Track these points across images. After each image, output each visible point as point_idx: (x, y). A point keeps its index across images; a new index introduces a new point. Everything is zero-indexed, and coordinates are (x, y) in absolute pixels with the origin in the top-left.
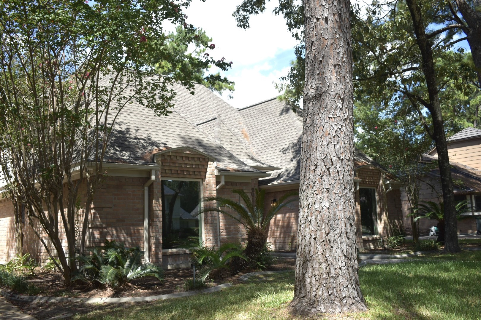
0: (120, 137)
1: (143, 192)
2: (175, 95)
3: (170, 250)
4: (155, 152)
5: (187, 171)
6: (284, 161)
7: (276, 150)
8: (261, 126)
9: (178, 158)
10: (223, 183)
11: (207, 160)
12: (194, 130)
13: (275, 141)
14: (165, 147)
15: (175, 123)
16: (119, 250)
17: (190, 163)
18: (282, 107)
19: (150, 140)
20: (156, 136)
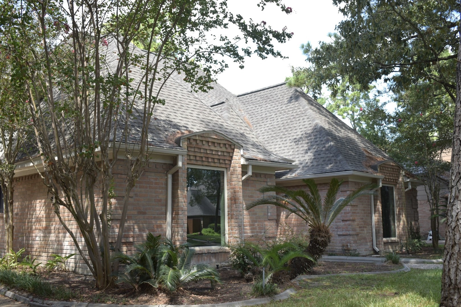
0: (138, 116)
1: (167, 180)
4: (178, 135)
5: (212, 158)
6: (296, 153)
7: (286, 140)
9: (204, 143)
10: (250, 173)
11: (233, 147)
12: (212, 113)
13: (284, 131)
14: (187, 130)
15: (191, 104)
17: (216, 149)
18: (291, 94)
19: (170, 121)
20: (175, 117)
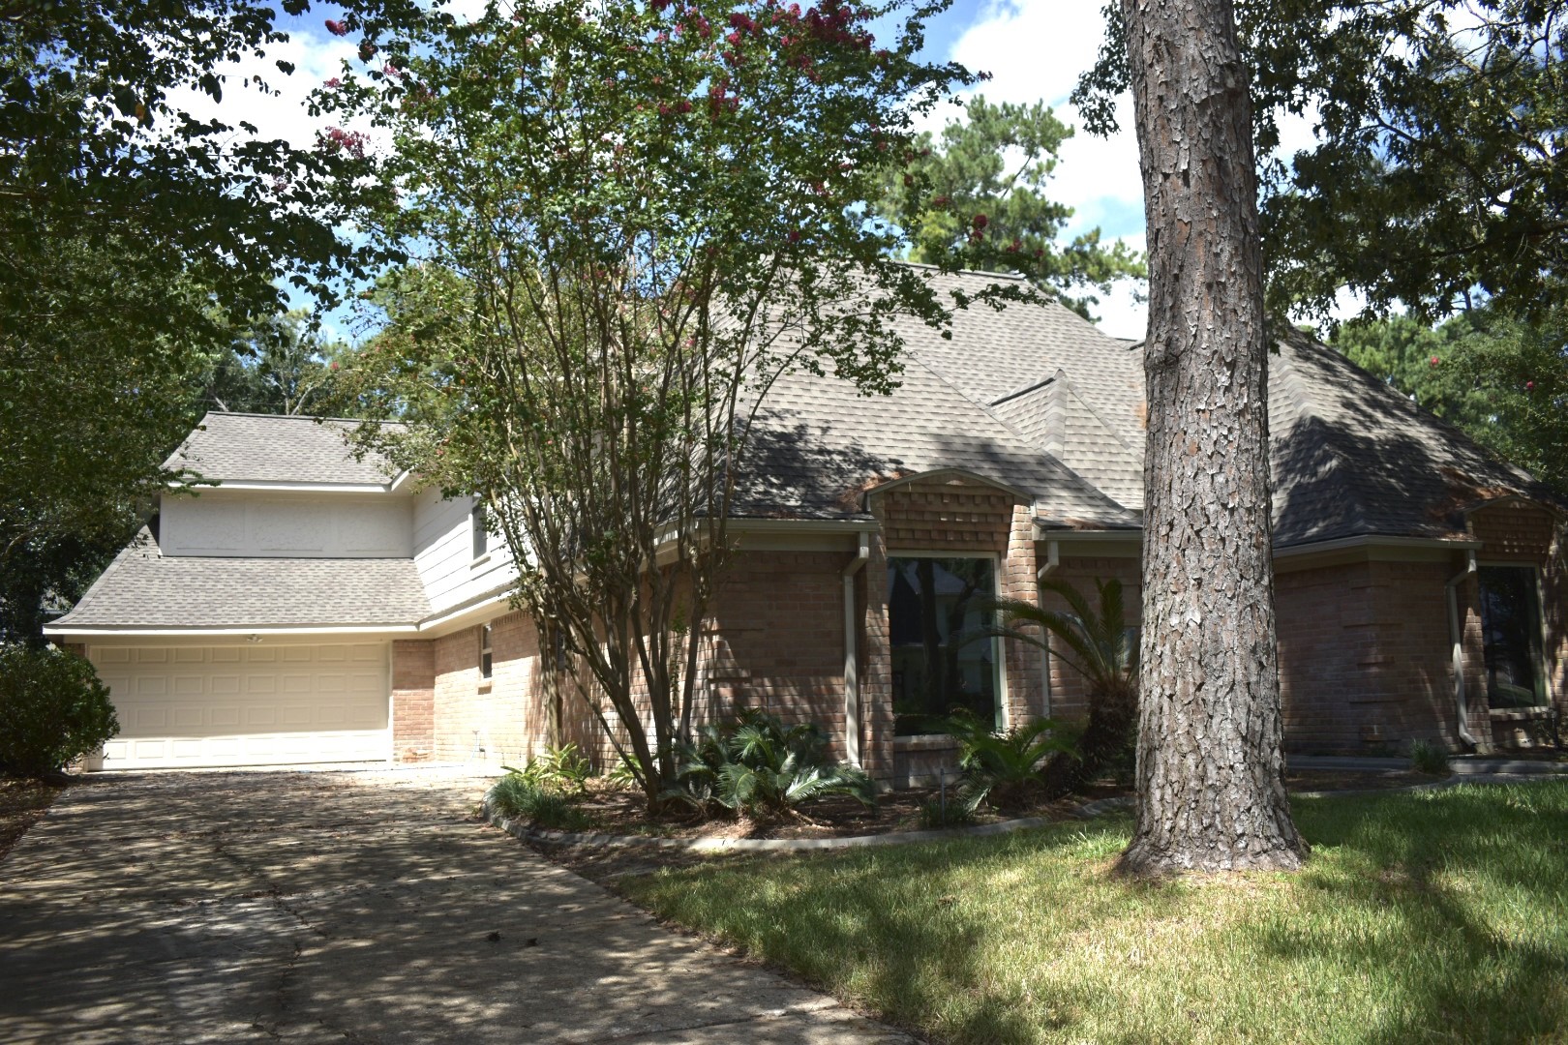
0: (780, 450)
1: (842, 589)
3: (914, 739)
4: (870, 485)
5: (956, 532)
9: (931, 498)
10: (1054, 560)
11: (1009, 501)
12: (981, 420)
14: (897, 470)
15: (929, 403)
16: (767, 730)
17: (964, 510)
19: (858, 452)
20: (876, 442)
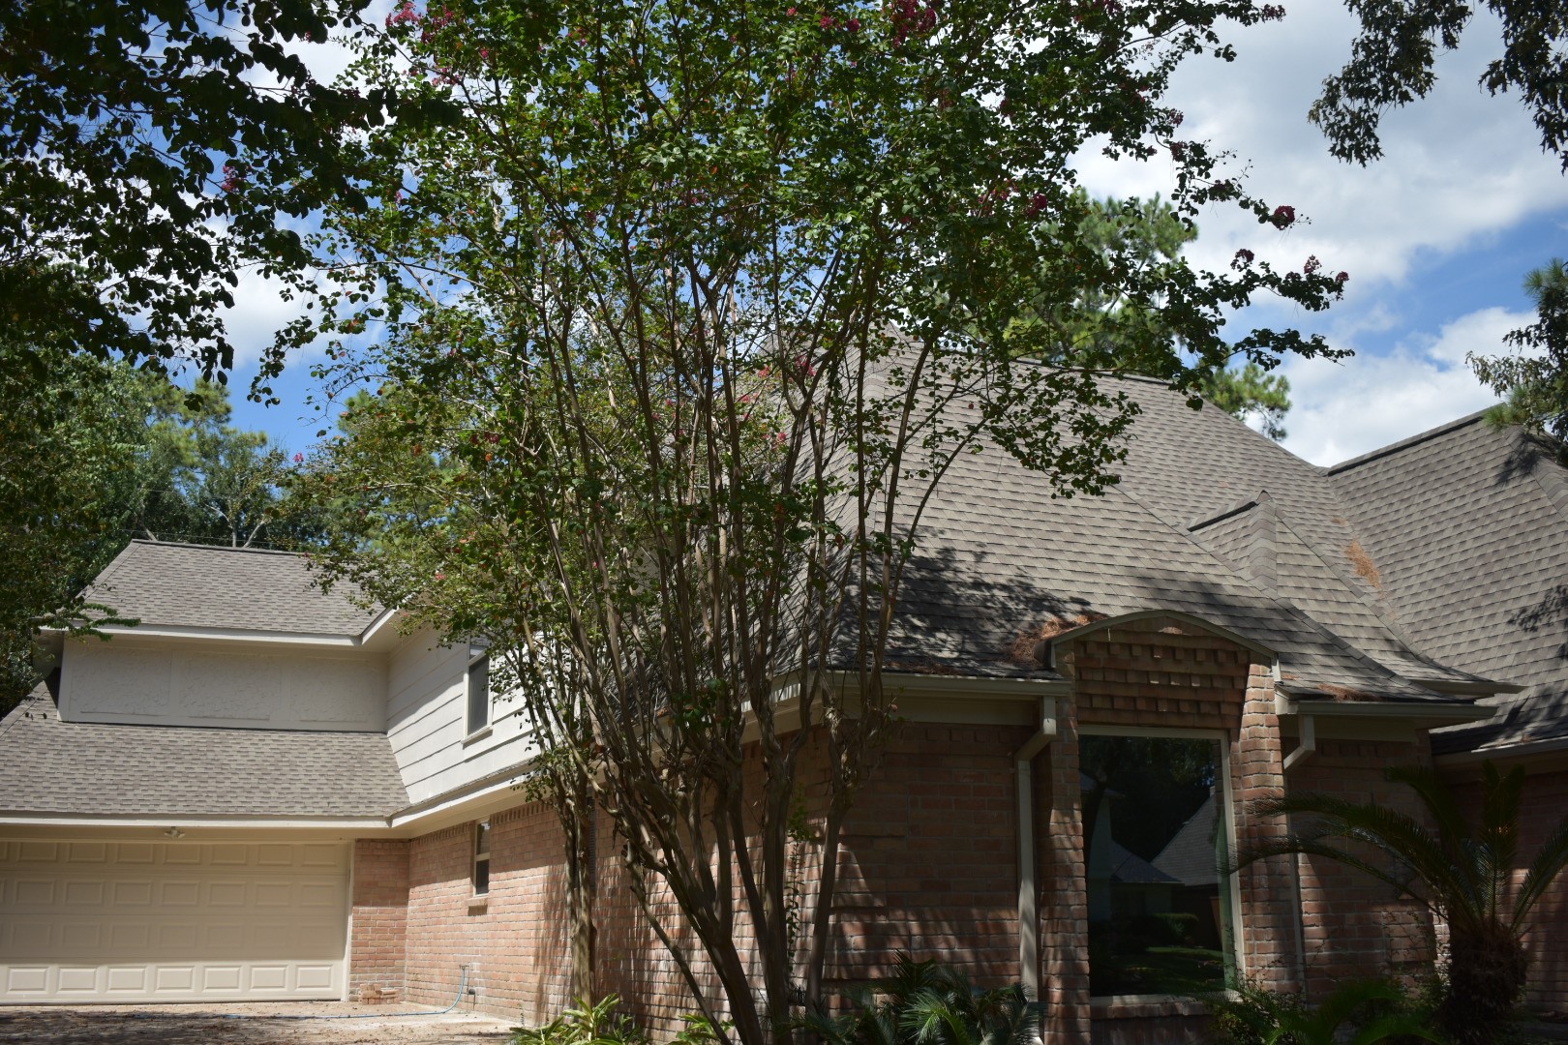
0: (923, 580)
1: (1014, 779)
2: (1134, 413)
3: (1117, 1001)
4: (1049, 633)
5: (1169, 700)
6: (1530, 659)
7: (1493, 615)
8: (1425, 528)
9: (1137, 651)
10: (1308, 744)
11: (1242, 658)
12: (1185, 549)
13: (1488, 581)
14: (1083, 613)
15: (1112, 525)
16: (951, 997)
17: (1182, 670)
18: (1506, 452)
19: (1028, 588)
20: (1048, 574)
